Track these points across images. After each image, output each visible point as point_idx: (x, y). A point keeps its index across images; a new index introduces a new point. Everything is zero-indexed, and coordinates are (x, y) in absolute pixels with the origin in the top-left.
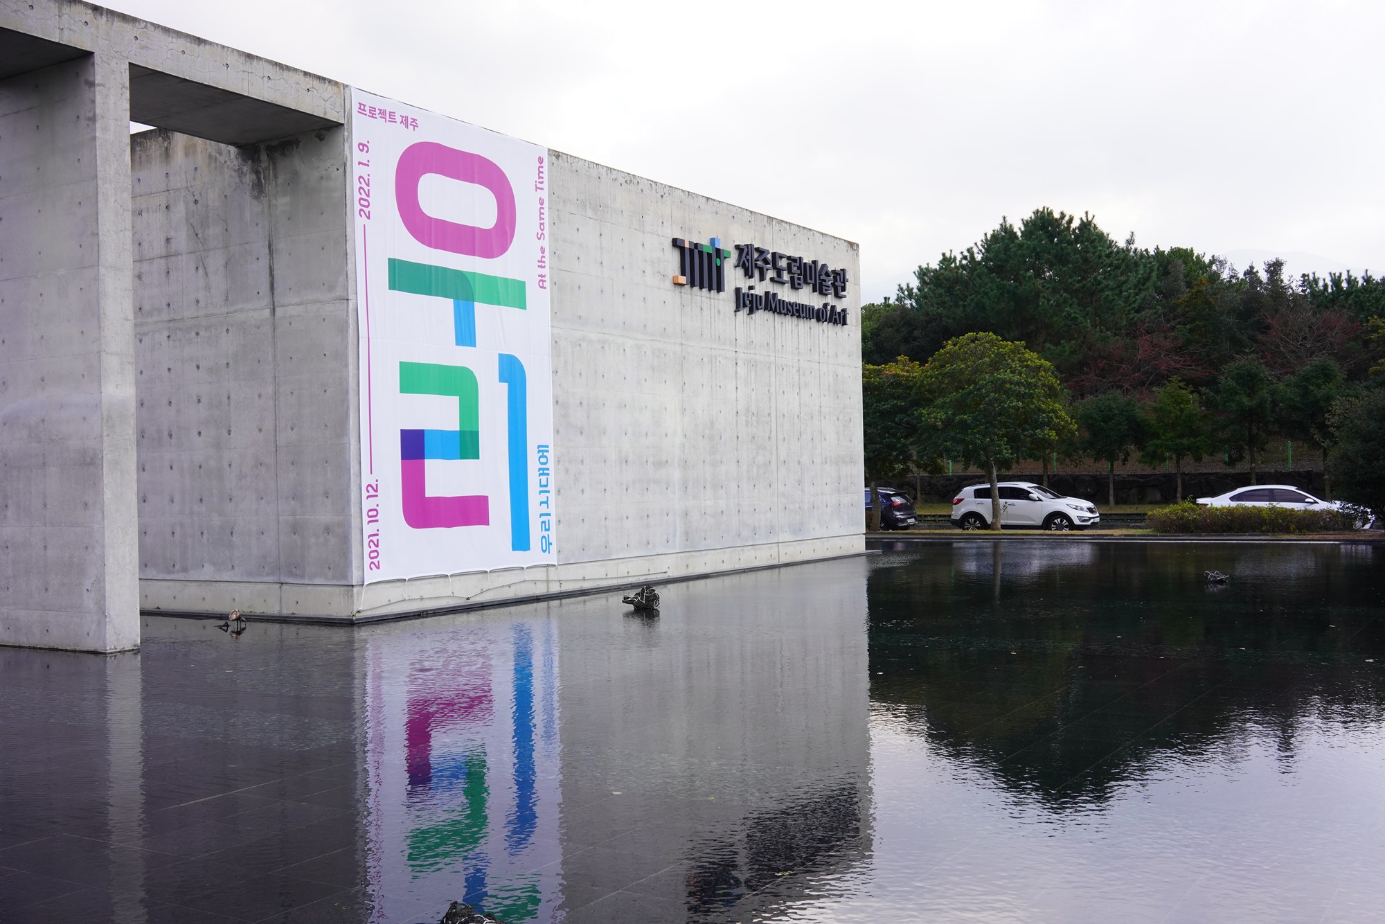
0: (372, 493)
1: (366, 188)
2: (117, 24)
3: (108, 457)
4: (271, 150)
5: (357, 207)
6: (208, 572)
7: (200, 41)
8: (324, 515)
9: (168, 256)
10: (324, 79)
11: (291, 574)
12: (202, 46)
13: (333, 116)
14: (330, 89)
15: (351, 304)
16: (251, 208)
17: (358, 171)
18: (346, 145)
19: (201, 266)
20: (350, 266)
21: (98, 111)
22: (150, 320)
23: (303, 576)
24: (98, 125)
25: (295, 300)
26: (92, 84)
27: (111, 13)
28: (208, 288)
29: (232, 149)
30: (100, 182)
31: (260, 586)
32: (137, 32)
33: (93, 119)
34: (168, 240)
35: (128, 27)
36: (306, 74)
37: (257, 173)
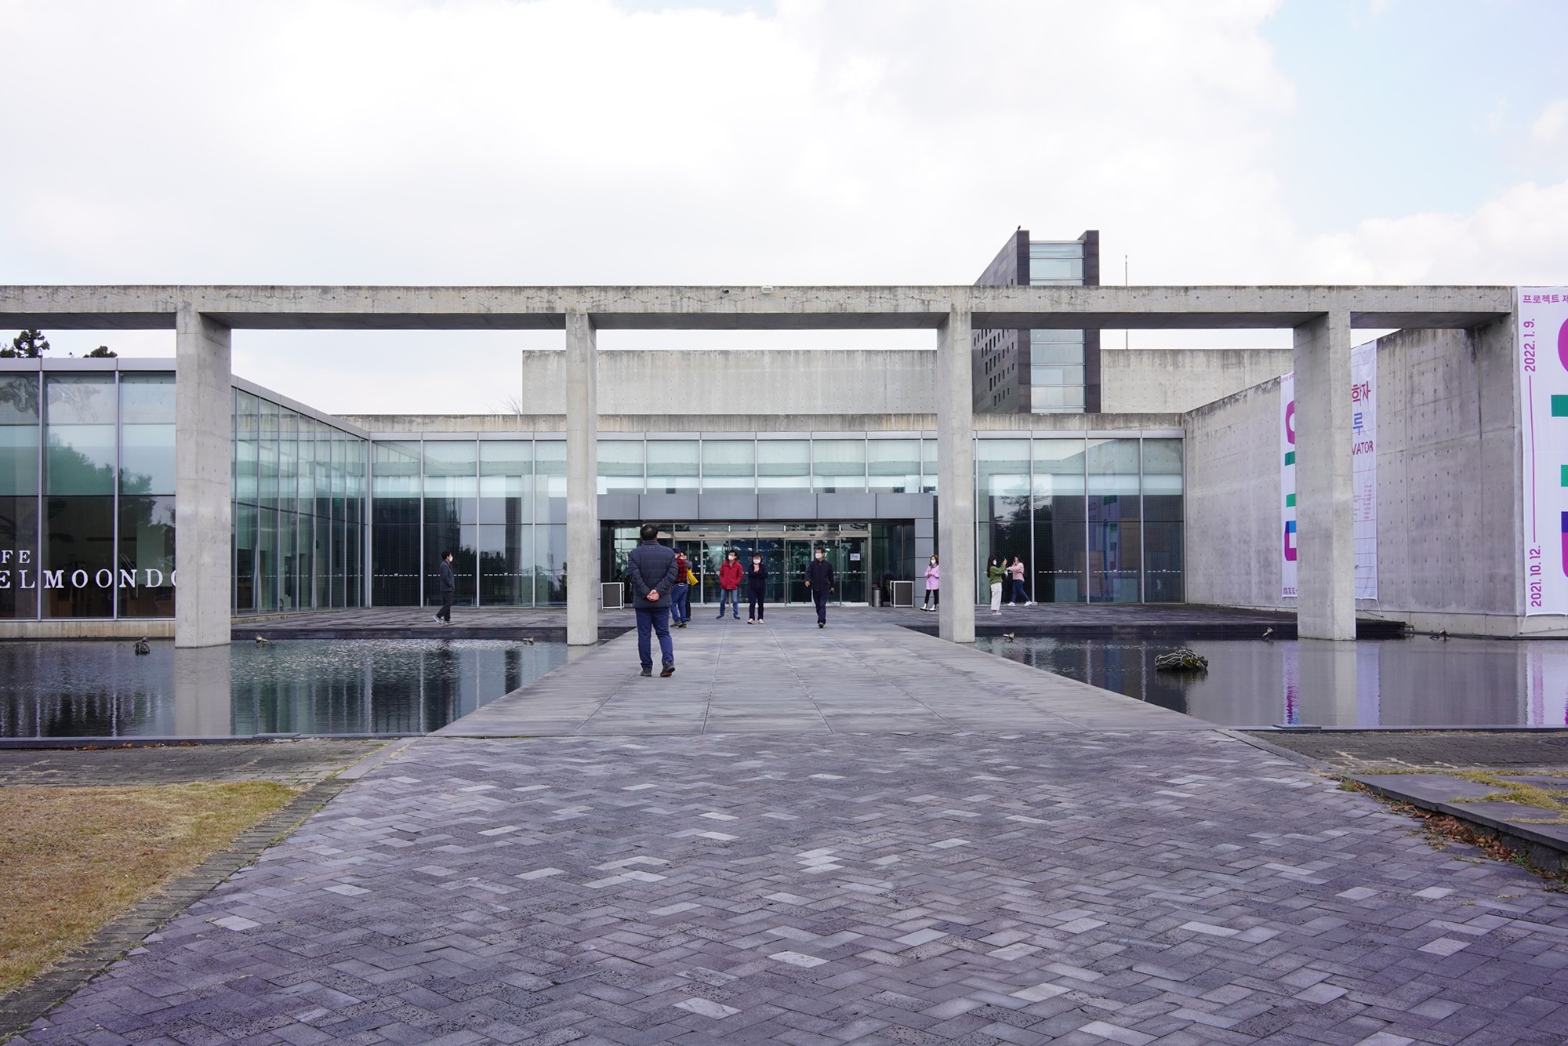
0: (1535, 554)
1: (1531, 351)
2: (1343, 292)
3: (1335, 533)
4: (1480, 330)
5: (1523, 365)
6: (1452, 608)
7: (1397, 288)
8: (1503, 571)
9: (1435, 401)
10: (1494, 287)
11: (1490, 609)
12: (1399, 290)
13: (1501, 309)
14: (1499, 292)
15: (1516, 430)
16: (1471, 369)
17: (1522, 341)
18: (1513, 326)
19: (1449, 408)
20: (1516, 405)
21: (1331, 343)
22: (1428, 443)
23: (1494, 610)
24: (1331, 351)
25: (1490, 428)
26: (1328, 329)
27: (1339, 287)
28: (1452, 422)
29: (1463, 330)
30: (1332, 382)
31: (1477, 617)
32: (1355, 294)
33: (1329, 348)
34: (1435, 391)
35: (1350, 292)
36: (1478, 287)
37: (1473, 345)
